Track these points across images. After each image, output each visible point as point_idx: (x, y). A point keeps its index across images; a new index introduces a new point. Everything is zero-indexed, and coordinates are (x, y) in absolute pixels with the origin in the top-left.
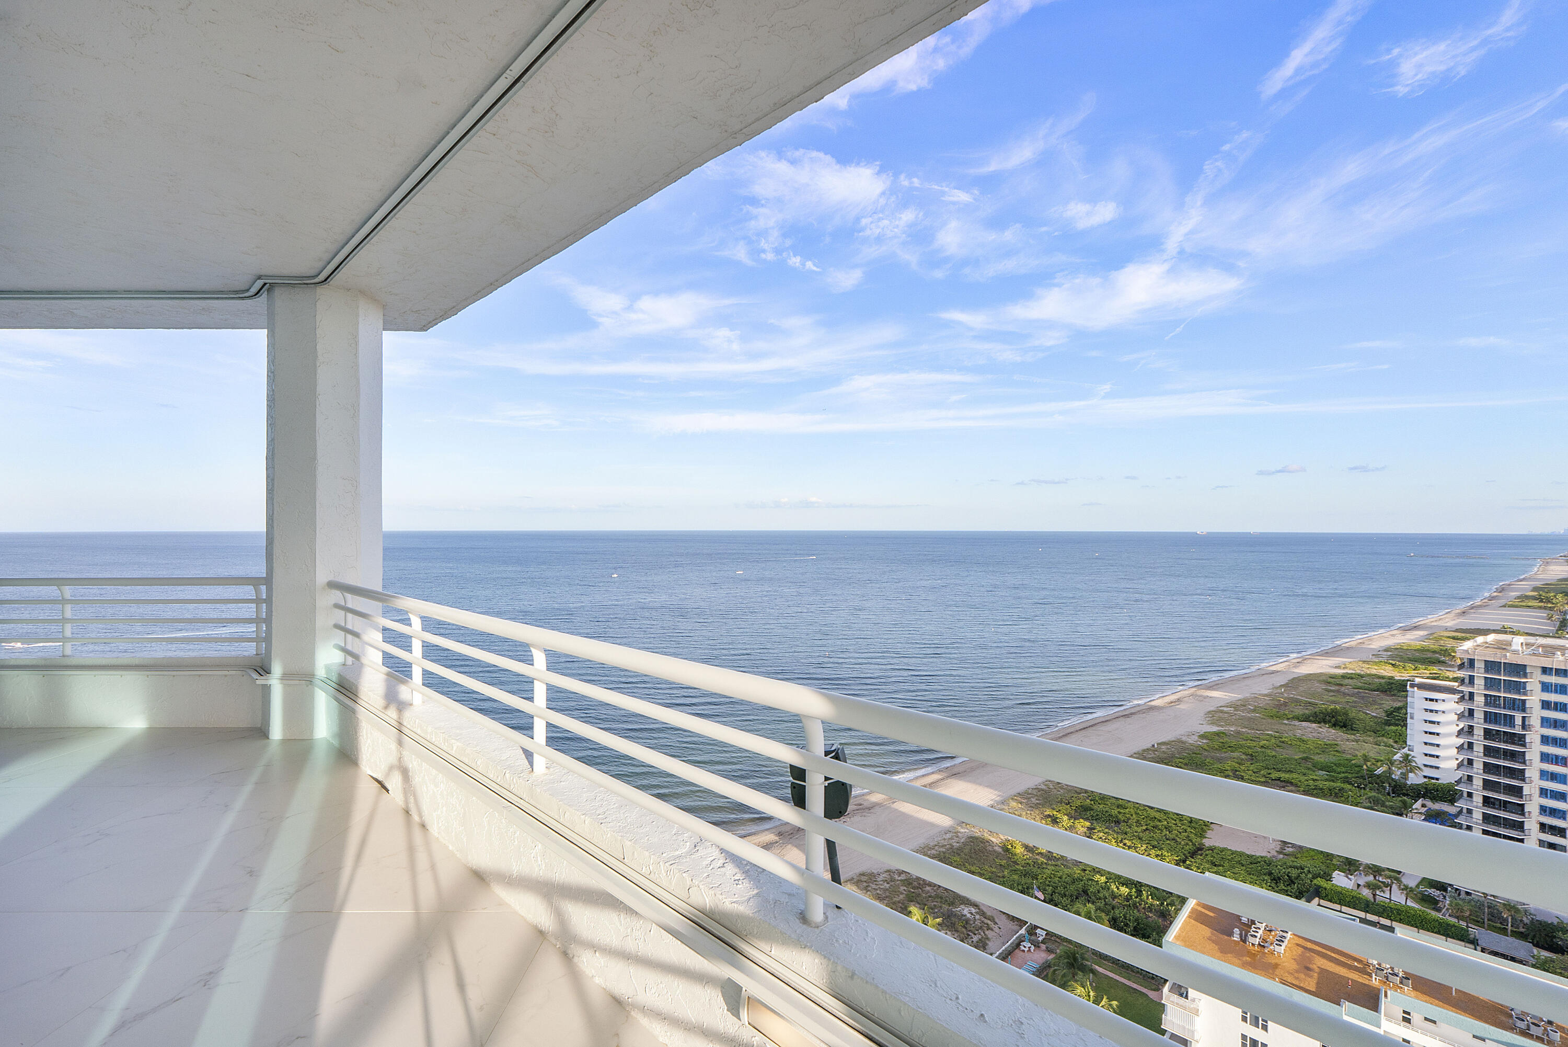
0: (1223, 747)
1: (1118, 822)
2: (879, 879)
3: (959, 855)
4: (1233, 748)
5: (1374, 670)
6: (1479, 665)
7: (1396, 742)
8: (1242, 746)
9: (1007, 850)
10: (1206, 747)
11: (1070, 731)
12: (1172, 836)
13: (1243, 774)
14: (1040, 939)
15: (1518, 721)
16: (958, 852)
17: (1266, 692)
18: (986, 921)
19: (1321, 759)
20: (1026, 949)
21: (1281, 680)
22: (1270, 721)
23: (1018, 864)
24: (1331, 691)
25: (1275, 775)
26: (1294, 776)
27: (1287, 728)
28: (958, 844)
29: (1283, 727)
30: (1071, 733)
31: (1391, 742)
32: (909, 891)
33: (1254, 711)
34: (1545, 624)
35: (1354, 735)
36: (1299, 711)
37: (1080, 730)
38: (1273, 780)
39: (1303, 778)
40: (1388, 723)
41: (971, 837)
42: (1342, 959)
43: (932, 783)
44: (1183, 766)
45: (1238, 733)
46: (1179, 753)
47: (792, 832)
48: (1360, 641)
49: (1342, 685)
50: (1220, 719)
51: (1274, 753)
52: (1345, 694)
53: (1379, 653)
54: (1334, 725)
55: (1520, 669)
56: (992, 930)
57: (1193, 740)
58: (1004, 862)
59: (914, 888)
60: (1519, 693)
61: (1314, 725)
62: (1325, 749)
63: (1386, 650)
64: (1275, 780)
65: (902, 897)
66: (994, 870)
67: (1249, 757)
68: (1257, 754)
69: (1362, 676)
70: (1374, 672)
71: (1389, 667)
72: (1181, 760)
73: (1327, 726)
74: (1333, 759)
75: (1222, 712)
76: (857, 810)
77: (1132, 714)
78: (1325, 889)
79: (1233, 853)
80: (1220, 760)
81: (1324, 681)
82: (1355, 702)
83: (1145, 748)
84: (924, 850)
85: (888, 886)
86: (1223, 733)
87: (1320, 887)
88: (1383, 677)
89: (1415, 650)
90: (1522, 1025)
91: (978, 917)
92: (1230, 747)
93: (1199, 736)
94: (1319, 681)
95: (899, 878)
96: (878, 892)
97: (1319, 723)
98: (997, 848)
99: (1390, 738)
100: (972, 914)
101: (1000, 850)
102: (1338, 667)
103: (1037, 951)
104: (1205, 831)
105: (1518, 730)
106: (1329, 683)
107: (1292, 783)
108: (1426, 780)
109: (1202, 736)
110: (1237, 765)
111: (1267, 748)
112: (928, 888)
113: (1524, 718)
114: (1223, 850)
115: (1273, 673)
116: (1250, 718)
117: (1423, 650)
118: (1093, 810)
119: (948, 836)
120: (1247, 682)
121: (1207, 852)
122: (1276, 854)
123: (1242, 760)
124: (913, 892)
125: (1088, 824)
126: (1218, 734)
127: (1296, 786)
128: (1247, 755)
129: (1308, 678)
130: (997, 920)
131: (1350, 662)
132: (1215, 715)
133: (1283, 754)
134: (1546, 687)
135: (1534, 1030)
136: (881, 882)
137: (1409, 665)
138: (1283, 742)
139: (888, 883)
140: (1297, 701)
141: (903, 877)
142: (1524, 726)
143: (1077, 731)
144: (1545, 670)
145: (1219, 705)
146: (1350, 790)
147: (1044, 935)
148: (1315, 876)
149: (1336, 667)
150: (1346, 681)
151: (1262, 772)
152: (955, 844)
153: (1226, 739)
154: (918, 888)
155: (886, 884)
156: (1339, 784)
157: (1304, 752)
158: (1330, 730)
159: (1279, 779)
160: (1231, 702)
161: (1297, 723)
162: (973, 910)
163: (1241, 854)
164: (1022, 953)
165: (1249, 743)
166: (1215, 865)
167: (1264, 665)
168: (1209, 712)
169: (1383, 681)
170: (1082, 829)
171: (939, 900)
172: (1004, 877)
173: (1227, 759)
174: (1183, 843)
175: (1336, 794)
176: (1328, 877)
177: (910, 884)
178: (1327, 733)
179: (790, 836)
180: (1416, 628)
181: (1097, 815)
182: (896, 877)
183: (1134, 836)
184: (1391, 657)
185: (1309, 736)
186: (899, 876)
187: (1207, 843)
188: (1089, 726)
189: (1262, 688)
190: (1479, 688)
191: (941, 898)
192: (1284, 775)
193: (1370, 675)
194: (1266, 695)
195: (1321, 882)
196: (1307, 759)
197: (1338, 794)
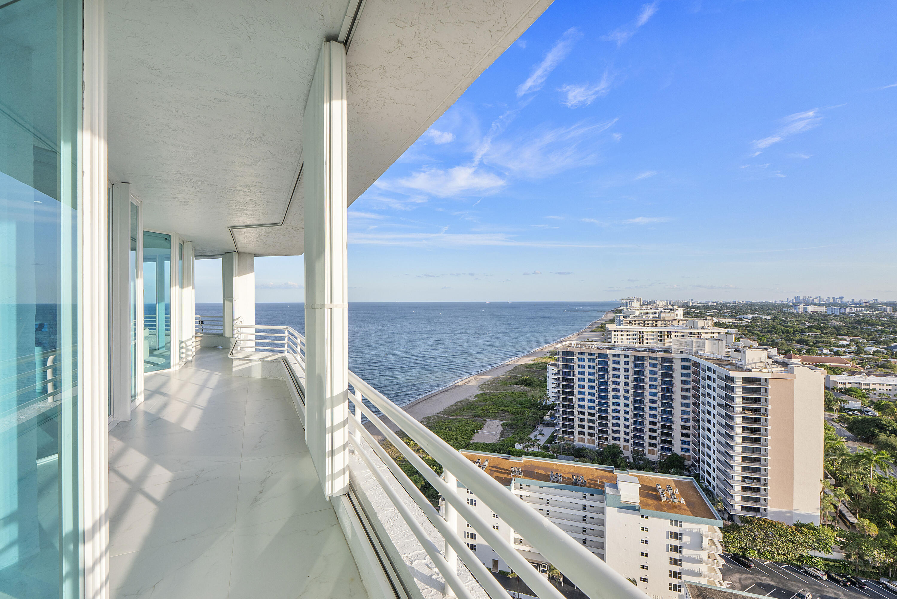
0: (484, 400)
6: (561, 353)
7: (543, 389)
8: (490, 399)
10: (477, 401)
13: (489, 410)
15: (572, 374)
17: (504, 374)
19: (519, 400)
21: (510, 368)
22: (503, 386)
24: (528, 371)
25: (501, 409)
26: (508, 408)
27: (509, 388)
30: (420, 402)
33: (498, 382)
34: (601, 338)
35: (532, 388)
36: (515, 380)
37: (424, 400)
38: (500, 411)
39: (511, 409)
40: (543, 382)
42: (503, 471)
45: (490, 393)
46: (466, 405)
48: (543, 349)
49: (532, 368)
50: (484, 388)
51: (502, 400)
52: (532, 372)
53: (547, 353)
54: (526, 385)
55: (572, 354)
57: (472, 398)
60: (572, 363)
61: (519, 386)
62: (522, 395)
63: (550, 352)
68: (496, 401)
69: (539, 363)
70: (544, 361)
71: (550, 359)
73: (524, 386)
74: (524, 399)
75: (485, 384)
77: (448, 390)
78: (512, 451)
79: (481, 444)
80: (481, 406)
82: (535, 375)
83: (452, 404)
86: (484, 394)
87: (510, 451)
90: (552, 479)
92: (487, 399)
94: (524, 367)
97: (521, 385)
99: (541, 387)
102: (532, 361)
104: (471, 437)
105: (571, 377)
106: (527, 368)
109: (476, 396)
110: (487, 407)
111: (501, 398)
113: (573, 372)
114: (477, 443)
115: (507, 366)
116: (496, 386)
120: (497, 370)
121: (471, 445)
122: (497, 442)
123: (490, 404)
126: (482, 394)
127: (509, 412)
128: (493, 402)
129: (521, 366)
131: (536, 358)
132: (482, 385)
133: (506, 400)
134: (579, 360)
135: (556, 480)
138: (507, 395)
140: (515, 376)
142: (573, 375)
144: (579, 353)
145: (485, 382)
146: (527, 411)
148: (508, 447)
149: (531, 361)
150: (534, 366)
151: (497, 408)
153: (485, 396)
156: (524, 409)
157: (514, 398)
159: (503, 410)
160: (489, 380)
161: (513, 386)
163: (484, 444)
165: (494, 397)
167: (505, 362)
168: (480, 385)
173: (484, 405)
174: (461, 443)
176: (513, 446)
178: (523, 388)
184: (551, 355)
185: (517, 391)
187: (472, 442)
188: (428, 398)
189: (502, 372)
190: (561, 362)
192: (504, 408)
193: (542, 363)
194: (503, 375)
195: (510, 449)
196: (514, 400)
197: (522, 413)
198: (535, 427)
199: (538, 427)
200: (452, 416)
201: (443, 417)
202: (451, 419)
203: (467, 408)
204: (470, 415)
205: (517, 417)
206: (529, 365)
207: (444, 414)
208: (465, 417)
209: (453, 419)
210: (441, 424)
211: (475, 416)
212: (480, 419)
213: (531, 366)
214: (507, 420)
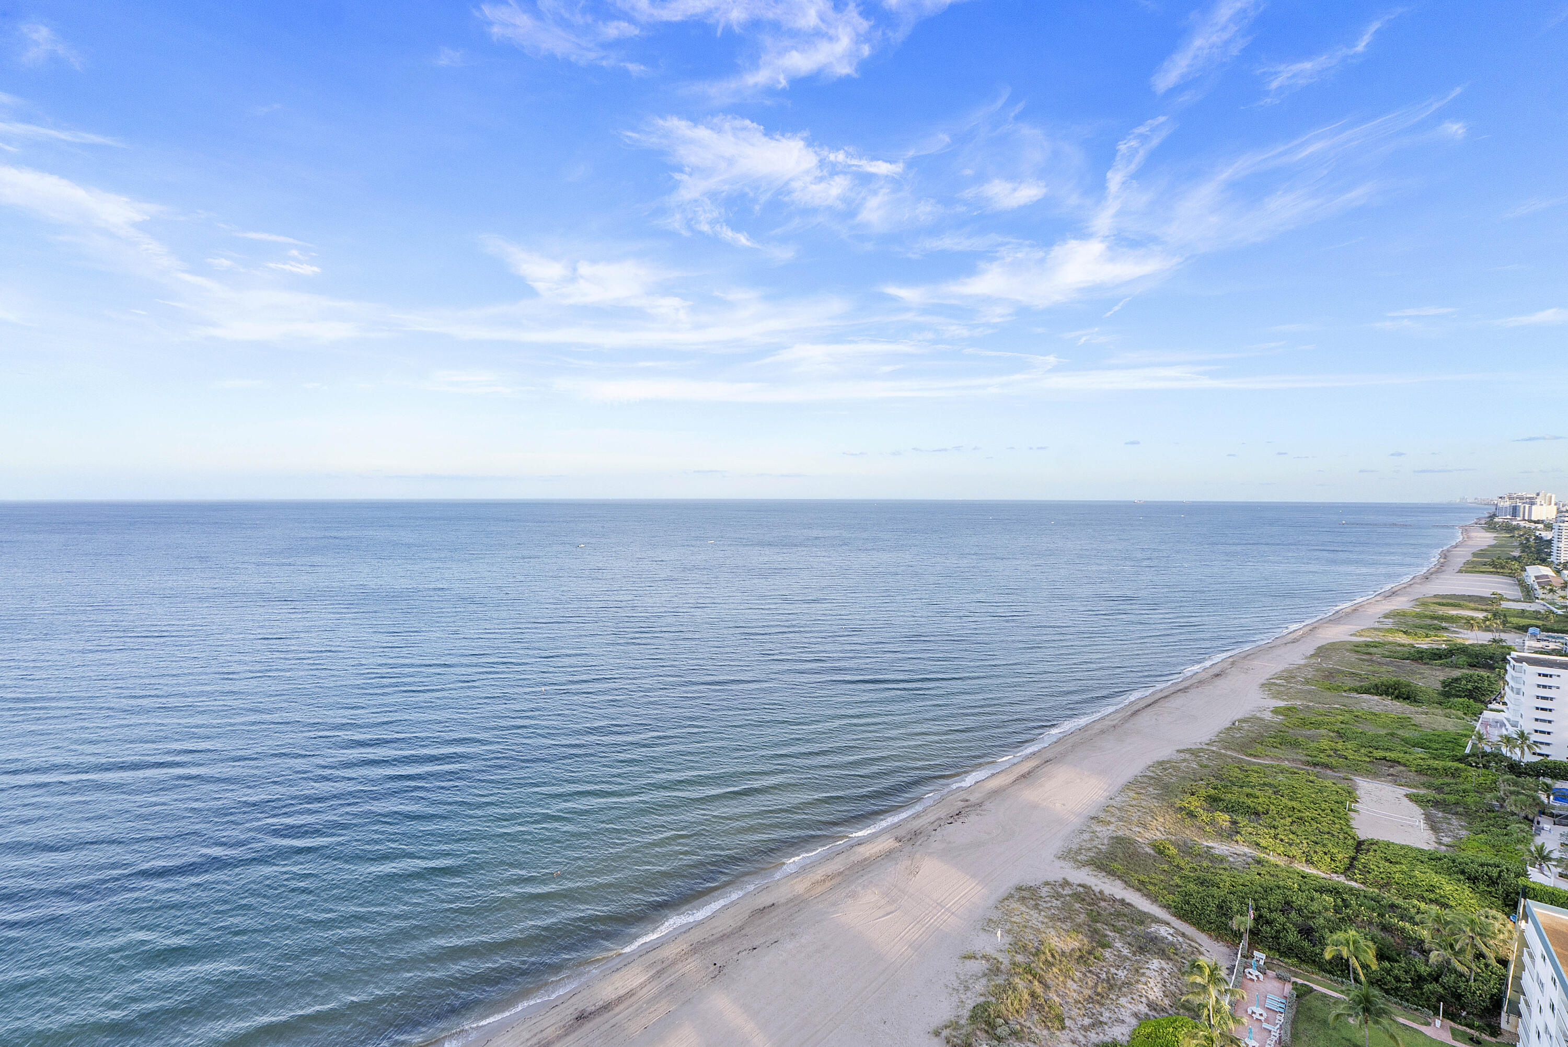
0: (1304, 723)
1: (1257, 814)
2: (1043, 894)
3: (1116, 861)
4: (1318, 725)
5: (1390, 638)
7: (1465, 714)
8: (1322, 724)
9: (1160, 852)
10: (1287, 725)
11: (1135, 708)
12: (1326, 830)
13: (1345, 754)
14: (1262, 962)
16: (1112, 856)
17: (1303, 662)
18: (1193, 944)
19: (1406, 735)
20: (1256, 979)
21: (1310, 647)
22: (1329, 693)
23: (1183, 869)
24: (1367, 661)
25: (1379, 754)
26: (1396, 754)
27: (1350, 701)
28: (1104, 847)
29: (1346, 701)
30: (1139, 710)
31: (1460, 714)
32: (1087, 909)
33: (1307, 682)
35: (1420, 707)
36: (1350, 683)
37: (1146, 707)
38: (1376, 759)
39: (1411, 758)
40: (1447, 695)
41: (1117, 837)
43: (1029, 773)
44: (1279, 746)
45: (1308, 706)
46: (1266, 732)
47: (909, 836)
48: (1353, 608)
49: (1371, 654)
50: (1279, 693)
51: (1361, 731)
52: (1383, 664)
53: (1381, 620)
54: (1397, 697)
56: (1203, 954)
57: (1268, 716)
58: (1166, 867)
59: (1089, 904)
61: (1376, 698)
62: (1403, 722)
63: (1386, 616)
64: (1380, 759)
65: (1082, 916)
66: (1162, 877)
67: (1335, 734)
68: (1344, 731)
69: (1382, 644)
70: (1391, 639)
71: (1401, 635)
72: (1275, 740)
73: (1390, 698)
74: (1419, 735)
75: (1276, 684)
76: (967, 807)
77: (1187, 688)
78: (1534, 889)
79: (1402, 847)
80: (1312, 738)
81: (1351, 650)
82: (1395, 672)
83: (1227, 726)
84: (1069, 855)
85: (1058, 902)
86: (1294, 708)
87: (1527, 887)
88: (1403, 645)
89: (1413, 617)
91: (1180, 939)
92: (1311, 723)
93: (1272, 711)
94: (1347, 650)
95: (1065, 892)
96: (1053, 911)
97: (1381, 695)
98: (1147, 849)
99: (1459, 710)
100: (1172, 935)
101: (1152, 852)
102: (1354, 635)
103: (1267, 981)
104: (1350, 822)
106: (1358, 652)
107: (1399, 763)
108: (1542, 758)
109: (1276, 711)
110: (1333, 744)
111: (1349, 724)
112: (1103, 904)
114: (1388, 844)
115: (1294, 642)
116: (1309, 692)
117: (1418, 616)
118: (1221, 800)
119: (1086, 836)
120: (1277, 652)
121: (1375, 847)
122: (1436, 845)
123: (1332, 737)
124: (1091, 910)
125: (1227, 817)
126: (1289, 709)
127: (1405, 765)
128: (1333, 732)
129: (1334, 647)
130: (1198, 941)
131: (1362, 630)
132: (1268, 686)
133: (1371, 730)
136: (1048, 899)
137: (1420, 631)
138: (1357, 716)
139: (1057, 900)
140: (1339, 671)
141: (1067, 891)
143: (1143, 708)
145: (1268, 677)
146: (1466, 770)
147: (1264, 958)
148: (1518, 875)
149: (1351, 635)
150: (1372, 650)
151: (1362, 751)
152: (1100, 846)
153: (1301, 716)
154: (1093, 904)
155: (1055, 901)
157: (1386, 728)
158: (1395, 702)
159: (1385, 759)
160: (1276, 674)
161: (1355, 695)
162: (1171, 931)
163: (1411, 849)
164: (1251, 983)
165: (1326, 719)
166: (1391, 862)
169: (1405, 649)
170: (1225, 823)
171: (1125, 919)
172: (1177, 886)
173: (1316, 737)
174: (1340, 836)
175: (1452, 773)
176: (1525, 874)
177: (1084, 900)
178: (1394, 706)
179: (912, 842)
180: (1394, 593)
181: (1233, 807)
182: (1060, 890)
183: (1285, 830)
184: (1396, 624)
185: (1376, 710)
186: (1064, 890)
187: (1362, 835)
188: (1153, 703)
189: (1296, 656)
191: (1125, 915)
192: (1388, 754)
193: (1390, 643)
194: (1305, 666)
195: (1521, 881)
196: (1392, 735)
197: (1455, 774)
198: (1532, 821)
199: (1538, 823)
200: (1251, 755)
201: (1232, 758)
202: (1254, 764)
203: (1278, 740)
204: (1301, 761)
205: (1448, 785)
206: (1357, 645)
207: (1226, 748)
208: (1286, 762)
209: (1259, 764)
210: (1236, 773)
211: (1315, 765)
212: (1329, 772)
213: (1364, 650)
214: (1416, 787)
